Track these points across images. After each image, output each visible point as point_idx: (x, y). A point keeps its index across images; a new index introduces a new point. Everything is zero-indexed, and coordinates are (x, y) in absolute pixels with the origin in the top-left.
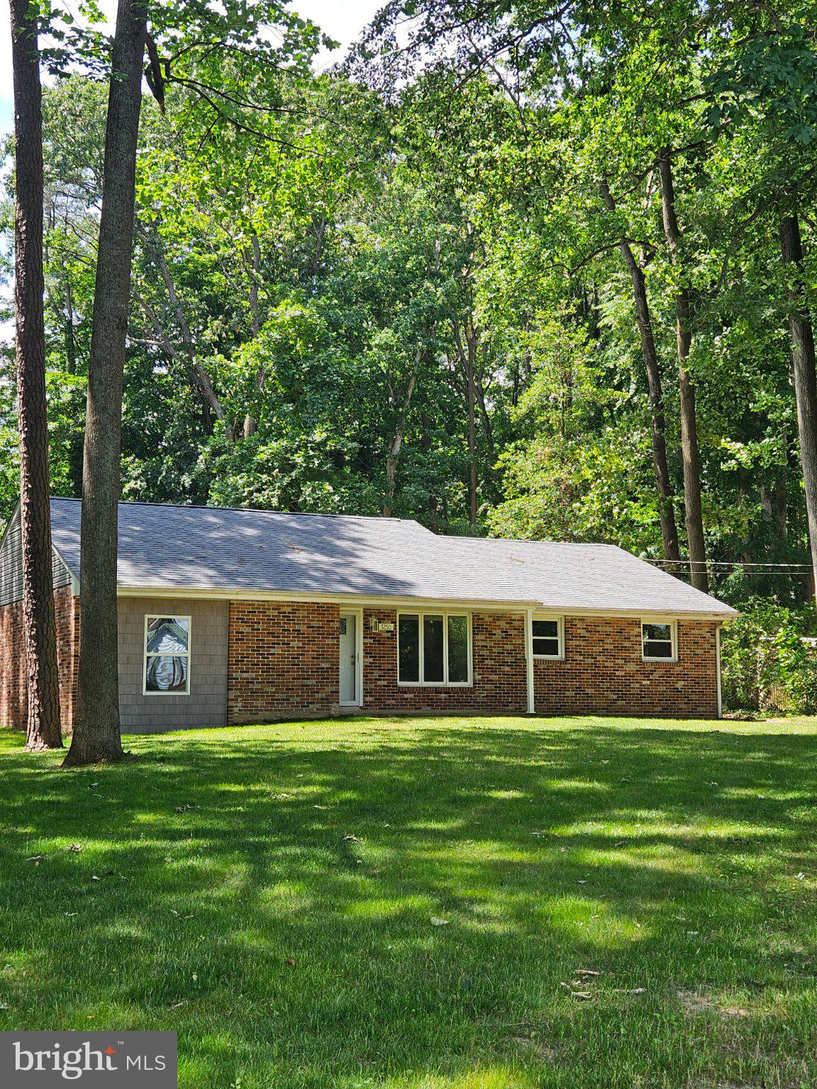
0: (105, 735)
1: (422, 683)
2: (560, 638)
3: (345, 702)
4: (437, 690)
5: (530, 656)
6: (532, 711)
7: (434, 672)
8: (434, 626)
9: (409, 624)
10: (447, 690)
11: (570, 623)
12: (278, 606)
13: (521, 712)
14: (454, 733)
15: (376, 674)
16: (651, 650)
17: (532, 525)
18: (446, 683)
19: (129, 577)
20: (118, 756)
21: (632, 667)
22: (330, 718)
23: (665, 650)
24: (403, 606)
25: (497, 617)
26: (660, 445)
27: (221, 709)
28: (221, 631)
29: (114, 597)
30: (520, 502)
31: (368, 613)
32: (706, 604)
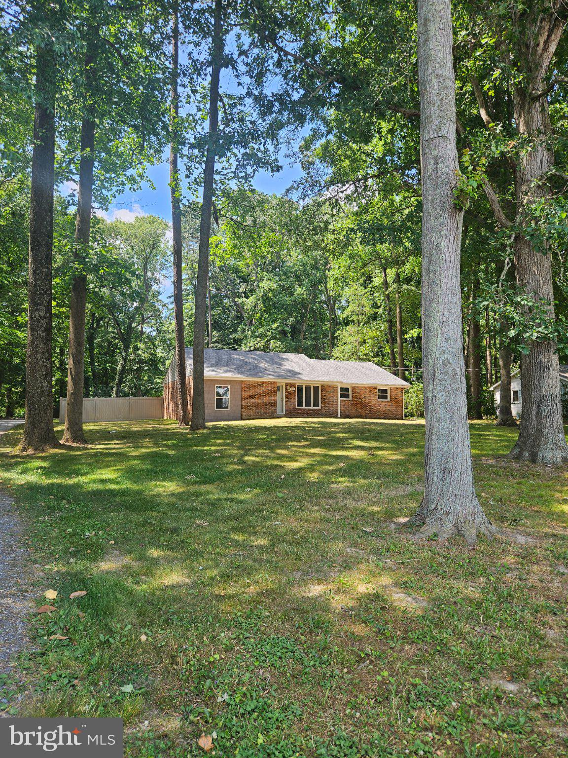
0: (201, 422)
1: (304, 407)
2: (350, 393)
3: (279, 412)
4: (309, 410)
5: (339, 399)
6: (339, 416)
7: (308, 404)
8: (308, 388)
9: (300, 389)
10: (313, 410)
11: (354, 388)
12: (257, 382)
13: (336, 417)
14: (312, 423)
15: (289, 404)
16: (381, 397)
17: (347, 355)
18: (312, 407)
19: (209, 373)
20: (205, 428)
21: (374, 403)
22: (274, 418)
23: (386, 397)
24: (298, 383)
25: (329, 386)
26: (390, 328)
27: (239, 415)
28: (239, 391)
29: (203, 380)
30: (343, 348)
31: (287, 385)
32: (399, 382)
